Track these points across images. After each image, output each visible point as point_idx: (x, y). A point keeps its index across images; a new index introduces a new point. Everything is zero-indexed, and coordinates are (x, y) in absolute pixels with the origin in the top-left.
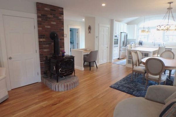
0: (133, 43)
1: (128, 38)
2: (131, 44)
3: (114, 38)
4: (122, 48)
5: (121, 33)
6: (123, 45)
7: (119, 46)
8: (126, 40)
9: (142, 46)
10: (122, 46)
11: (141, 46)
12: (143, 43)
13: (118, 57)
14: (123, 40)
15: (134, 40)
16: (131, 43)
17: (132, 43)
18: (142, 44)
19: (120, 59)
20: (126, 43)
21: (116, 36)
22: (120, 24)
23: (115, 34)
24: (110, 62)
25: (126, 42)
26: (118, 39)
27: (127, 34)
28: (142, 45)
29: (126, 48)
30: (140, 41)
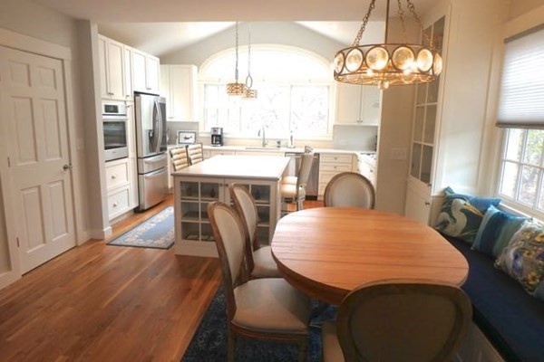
0: (189, 136)
1: (168, 120)
2: (182, 140)
3: (102, 116)
4: (147, 163)
5: (137, 94)
6: (152, 146)
7: (132, 154)
8: (159, 125)
9: (223, 148)
10: (145, 150)
11: (219, 147)
12: (224, 136)
13: (134, 205)
14: (146, 125)
15: (192, 127)
16: (183, 135)
17: (186, 138)
18: (224, 140)
19: (144, 211)
20: (164, 137)
21: (112, 109)
22: (127, 53)
23: (104, 95)
24: (92, 241)
25: (164, 132)
26: (123, 124)
27: (164, 99)
28: (222, 144)
29: (165, 160)
30: (215, 130)
